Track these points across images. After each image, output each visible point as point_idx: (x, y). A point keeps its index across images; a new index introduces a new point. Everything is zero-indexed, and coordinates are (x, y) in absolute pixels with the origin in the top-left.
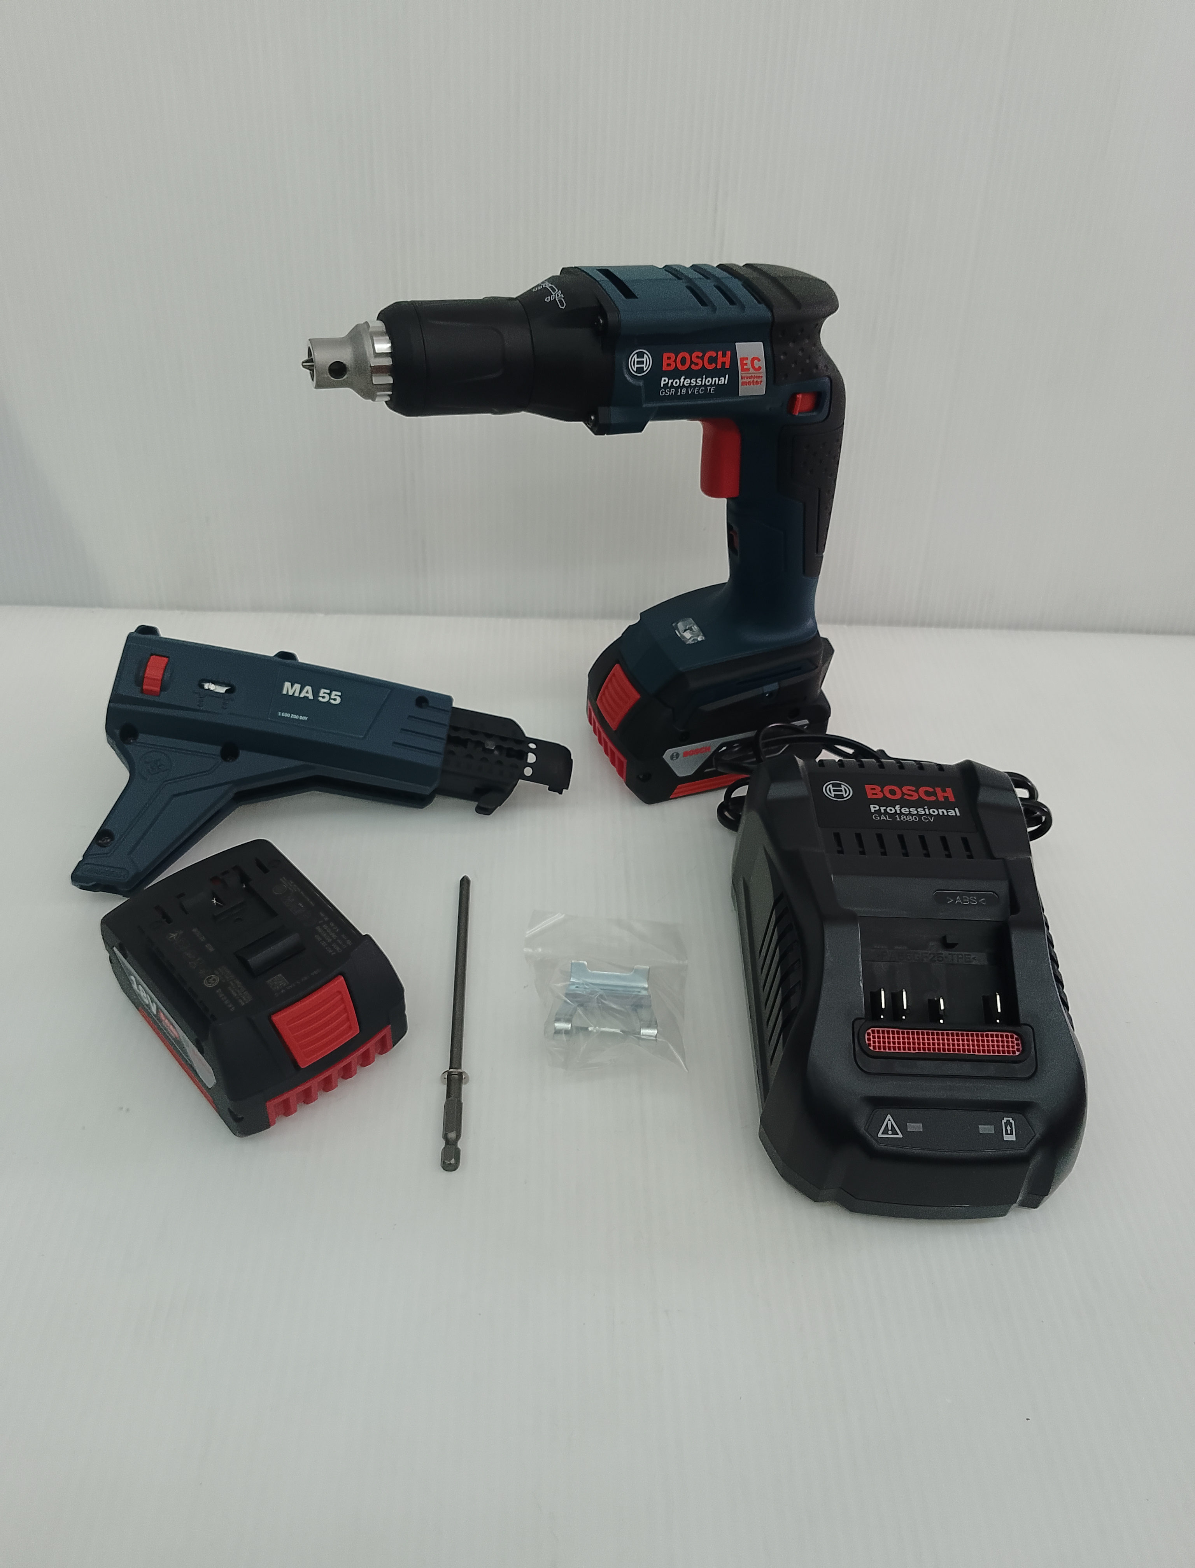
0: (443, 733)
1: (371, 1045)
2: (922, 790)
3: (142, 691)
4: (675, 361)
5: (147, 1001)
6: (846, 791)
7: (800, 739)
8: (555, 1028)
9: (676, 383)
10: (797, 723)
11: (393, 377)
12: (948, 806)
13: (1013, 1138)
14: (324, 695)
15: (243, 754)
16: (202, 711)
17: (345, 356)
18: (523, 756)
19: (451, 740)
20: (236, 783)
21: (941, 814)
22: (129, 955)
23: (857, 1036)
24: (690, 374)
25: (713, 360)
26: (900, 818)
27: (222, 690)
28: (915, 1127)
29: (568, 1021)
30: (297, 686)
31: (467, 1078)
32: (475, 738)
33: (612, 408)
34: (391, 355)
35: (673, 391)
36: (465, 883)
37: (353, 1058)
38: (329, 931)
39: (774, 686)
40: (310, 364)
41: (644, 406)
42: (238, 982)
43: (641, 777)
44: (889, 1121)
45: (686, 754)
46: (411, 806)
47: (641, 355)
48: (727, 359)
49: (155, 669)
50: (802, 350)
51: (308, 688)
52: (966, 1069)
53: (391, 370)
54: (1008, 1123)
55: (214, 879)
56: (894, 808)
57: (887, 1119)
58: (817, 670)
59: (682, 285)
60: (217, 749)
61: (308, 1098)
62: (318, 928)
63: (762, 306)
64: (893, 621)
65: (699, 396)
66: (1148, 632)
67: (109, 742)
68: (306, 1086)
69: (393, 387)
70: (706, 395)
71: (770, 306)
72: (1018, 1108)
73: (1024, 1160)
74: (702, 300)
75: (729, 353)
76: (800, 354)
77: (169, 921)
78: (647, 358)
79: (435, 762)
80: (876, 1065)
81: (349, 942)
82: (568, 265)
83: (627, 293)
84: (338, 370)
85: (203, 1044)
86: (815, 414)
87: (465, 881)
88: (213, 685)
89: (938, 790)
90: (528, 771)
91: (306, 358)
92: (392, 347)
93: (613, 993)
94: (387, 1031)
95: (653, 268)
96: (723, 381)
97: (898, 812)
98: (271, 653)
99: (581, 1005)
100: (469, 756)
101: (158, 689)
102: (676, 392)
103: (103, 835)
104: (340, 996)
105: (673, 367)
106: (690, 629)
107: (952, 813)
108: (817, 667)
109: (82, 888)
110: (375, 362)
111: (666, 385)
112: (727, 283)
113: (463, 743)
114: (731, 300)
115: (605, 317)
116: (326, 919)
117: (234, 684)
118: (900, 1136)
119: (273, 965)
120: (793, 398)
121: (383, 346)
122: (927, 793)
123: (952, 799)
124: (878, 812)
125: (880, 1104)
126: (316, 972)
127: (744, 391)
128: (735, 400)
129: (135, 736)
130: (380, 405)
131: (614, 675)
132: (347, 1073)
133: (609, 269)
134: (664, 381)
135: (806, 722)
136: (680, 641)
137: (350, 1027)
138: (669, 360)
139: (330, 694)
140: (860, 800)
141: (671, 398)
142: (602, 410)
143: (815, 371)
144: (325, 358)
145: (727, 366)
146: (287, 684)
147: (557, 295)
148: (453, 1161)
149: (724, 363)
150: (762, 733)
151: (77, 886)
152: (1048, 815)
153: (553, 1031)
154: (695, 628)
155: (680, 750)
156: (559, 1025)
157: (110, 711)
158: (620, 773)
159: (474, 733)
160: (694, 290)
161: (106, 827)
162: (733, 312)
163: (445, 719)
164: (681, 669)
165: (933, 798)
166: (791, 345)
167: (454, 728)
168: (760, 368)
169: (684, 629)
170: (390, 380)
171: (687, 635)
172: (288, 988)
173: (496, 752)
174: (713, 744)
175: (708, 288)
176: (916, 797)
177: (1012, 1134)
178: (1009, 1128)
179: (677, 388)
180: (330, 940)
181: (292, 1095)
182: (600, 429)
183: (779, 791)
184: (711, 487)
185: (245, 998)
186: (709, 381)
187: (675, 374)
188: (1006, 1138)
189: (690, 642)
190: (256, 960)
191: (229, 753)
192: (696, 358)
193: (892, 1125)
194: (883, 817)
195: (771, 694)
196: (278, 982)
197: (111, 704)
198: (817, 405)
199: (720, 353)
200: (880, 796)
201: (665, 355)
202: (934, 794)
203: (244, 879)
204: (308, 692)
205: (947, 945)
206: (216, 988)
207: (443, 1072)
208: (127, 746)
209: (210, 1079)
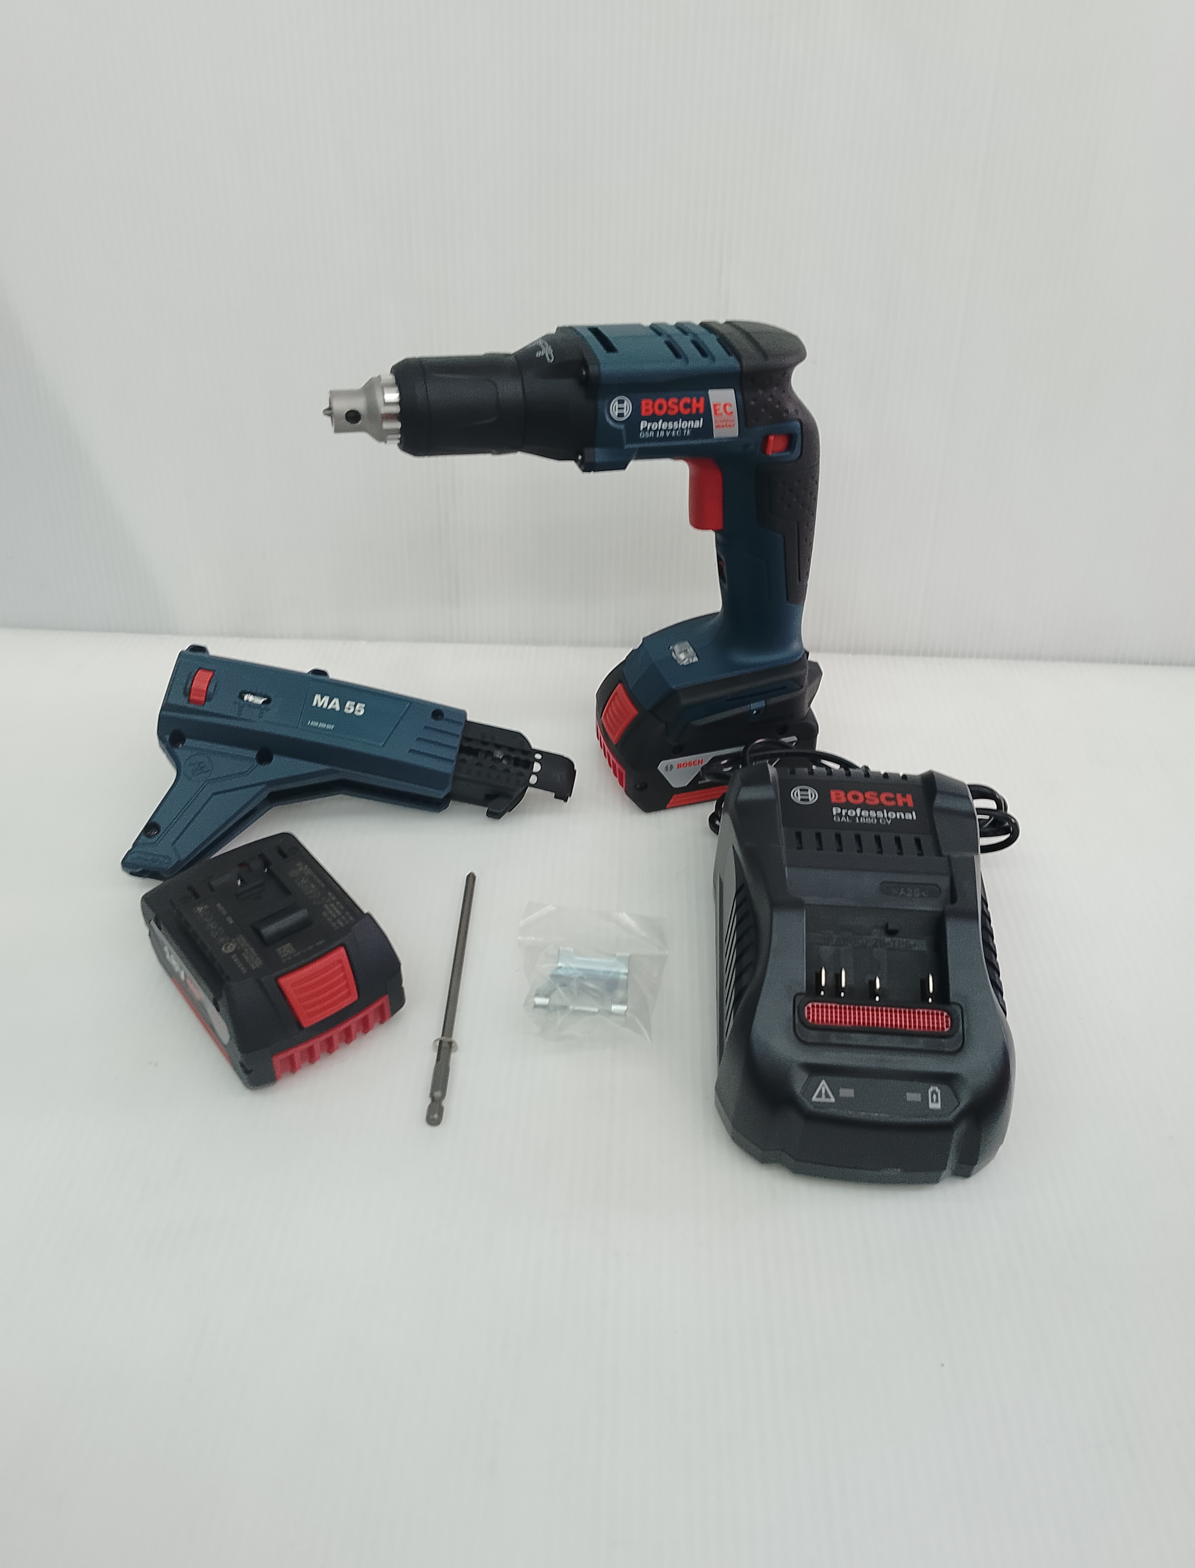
0: (456, 742)
1: (370, 1011)
2: (883, 796)
3: (189, 701)
4: (653, 407)
5: (177, 969)
6: (812, 796)
7: (787, 754)
8: (535, 1002)
9: (655, 426)
10: (786, 740)
11: (401, 422)
12: (906, 809)
13: (938, 1106)
14: (349, 708)
15: (276, 758)
16: (242, 719)
17: (359, 405)
18: (530, 765)
19: (462, 749)
20: (270, 783)
21: (898, 817)
22: (162, 926)
23: (798, 1009)
24: (667, 418)
25: (686, 406)
26: (859, 820)
27: (260, 701)
28: (847, 1093)
29: (547, 996)
30: (326, 699)
31: (456, 1045)
32: (485, 748)
33: (597, 450)
34: (401, 403)
35: (652, 434)
36: (471, 879)
37: (353, 1023)
38: (335, 908)
39: (761, 704)
40: (329, 411)
41: (626, 447)
42: (252, 949)
43: (638, 786)
44: (823, 1086)
45: (679, 766)
46: (425, 809)
47: (621, 402)
48: (701, 405)
49: (201, 682)
50: (772, 396)
51: (336, 700)
52: (898, 1042)
53: (400, 417)
54: (934, 1092)
55: (241, 865)
56: (855, 810)
57: (821, 1084)
58: (803, 690)
59: (662, 340)
60: (253, 754)
61: (311, 1057)
62: (326, 906)
63: (732, 358)
64: (896, 651)
65: (676, 438)
66: (1146, 663)
67: (160, 746)
68: (310, 1044)
69: (402, 431)
70: (682, 437)
71: (739, 358)
72: (946, 1079)
73: (948, 1128)
74: (677, 353)
75: (702, 399)
76: (770, 399)
77: (197, 896)
78: (627, 405)
79: (448, 768)
80: (813, 1036)
81: (351, 918)
82: (561, 325)
83: (609, 347)
84: (353, 417)
85: (219, 1003)
86: (788, 453)
87: (471, 876)
88: (252, 696)
89: (899, 796)
90: (533, 779)
91: (328, 406)
92: (401, 396)
93: (593, 976)
94: (385, 1000)
95: (639, 326)
96: (698, 424)
97: (858, 814)
98: (306, 669)
99: (563, 985)
100: (479, 764)
101: (203, 699)
102: (655, 434)
103: (151, 828)
104: (340, 966)
105: (651, 412)
106: (686, 651)
107: (909, 816)
108: (802, 687)
109: (132, 874)
110: (384, 410)
111: (645, 429)
112: (702, 338)
113: (474, 752)
114: (704, 353)
115: (587, 368)
116: (334, 898)
117: (270, 694)
118: (833, 1100)
119: (283, 936)
120: (766, 439)
121: (393, 396)
122: (888, 799)
123: (910, 804)
124: (840, 815)
125: (816, 1071)
126: (321, 942)
127: (719, 433)
128: (710, 441)
129: (183, 741)
130: (392, 447)
131: (617, 693)
132: (348, 1037)
133: (600, 328)
134: (643, 424)
135: (795, 738)
136: (675, 661)
137: (349, 994)
138: (648, 405)
139: (355, 706)
140: (825, 803)
141: (650, 440)
142: (587, 451)
143: (785, 415)
144: (343, 406)
145: (701, 411)
146: (317, 697)
147: (547, 351)
148: (436, 1116)
149: (698, 409)
150: (749, 748)
151: (127, 872)
152: (1016, 826)
153: (533, 1005)
154: (691, 650)
155: (675, 762)
156: (539, 1001)
157: (161, 718)
158: (621, 783)
159: (485, 743)
160: (670, 345)
161: (154, 820)
162: (703, 363)
163: (459, 730)
164: (674, 687)
165: (893, 803)
166: (761, 392)
167: (465, 738)
168: (732, 413)
169: (679, 651)
170: (398, 425)
171: (682, 656)
172: (295, 955)
173: (504, 762)
174: (706, 757)
175: (685, 344)
176: (877, 802)
177: (937, 1101)
178: (935, 1096)
179: (655, 431)
180: (335, 916)
181: (297, 1052)
182: (587, 467)
183: (748, 794)
184: (699, 521)
185: (257, 963)
186: (685, 425)
187: (653, 419)
188: (932, 1106)
189: (685, 663)
190: (269, 930)
191: (264, 758)
192: (672, 403)
193: (826, 1092)
194: (843, 819)
195: (758, 711)
196: (286, 950)
197: (163, 713)
198: (790, 446)
199: (694, 400)
200: (843, 800)
201: (644, 402)
202: (895, 799)
203: (267, 864)
204: (336, 704)
205: (891, 933)
206: (232, 953)
207: (435, 1040)
208: (176, 750)
209: (225, 1035)
